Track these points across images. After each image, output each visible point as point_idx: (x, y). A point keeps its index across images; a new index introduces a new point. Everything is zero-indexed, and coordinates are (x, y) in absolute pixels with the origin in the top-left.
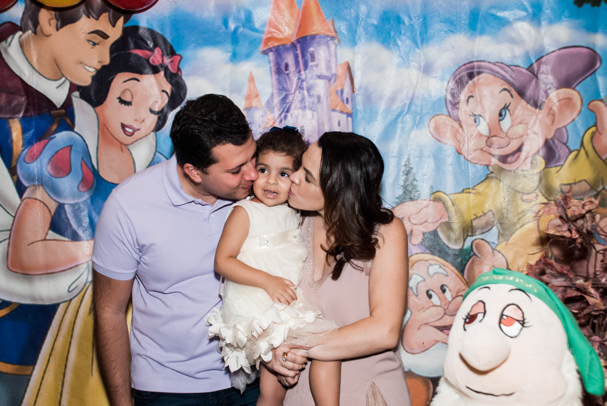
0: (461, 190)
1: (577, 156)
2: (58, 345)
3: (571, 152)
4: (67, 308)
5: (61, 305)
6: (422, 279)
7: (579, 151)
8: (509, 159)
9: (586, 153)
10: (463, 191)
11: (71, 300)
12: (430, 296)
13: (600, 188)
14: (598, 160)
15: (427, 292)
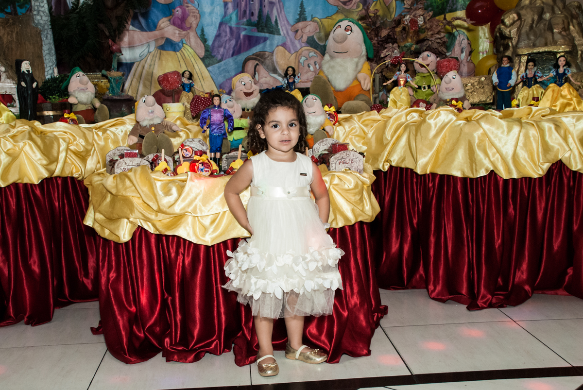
0: (325, 17)
1: (376, 4)
2: (133, 83)
3: (374, 2)
4: (138, 65)
5: (136, 64)
6: (305, 59)
7: (377, 1)
8: (347, 3)
9: (380, 3)
10: (326, 18)
11: (141, 61)
12: (309, 67)
13: (385, 19)
14: (385, 6)
15: (308, 64)
